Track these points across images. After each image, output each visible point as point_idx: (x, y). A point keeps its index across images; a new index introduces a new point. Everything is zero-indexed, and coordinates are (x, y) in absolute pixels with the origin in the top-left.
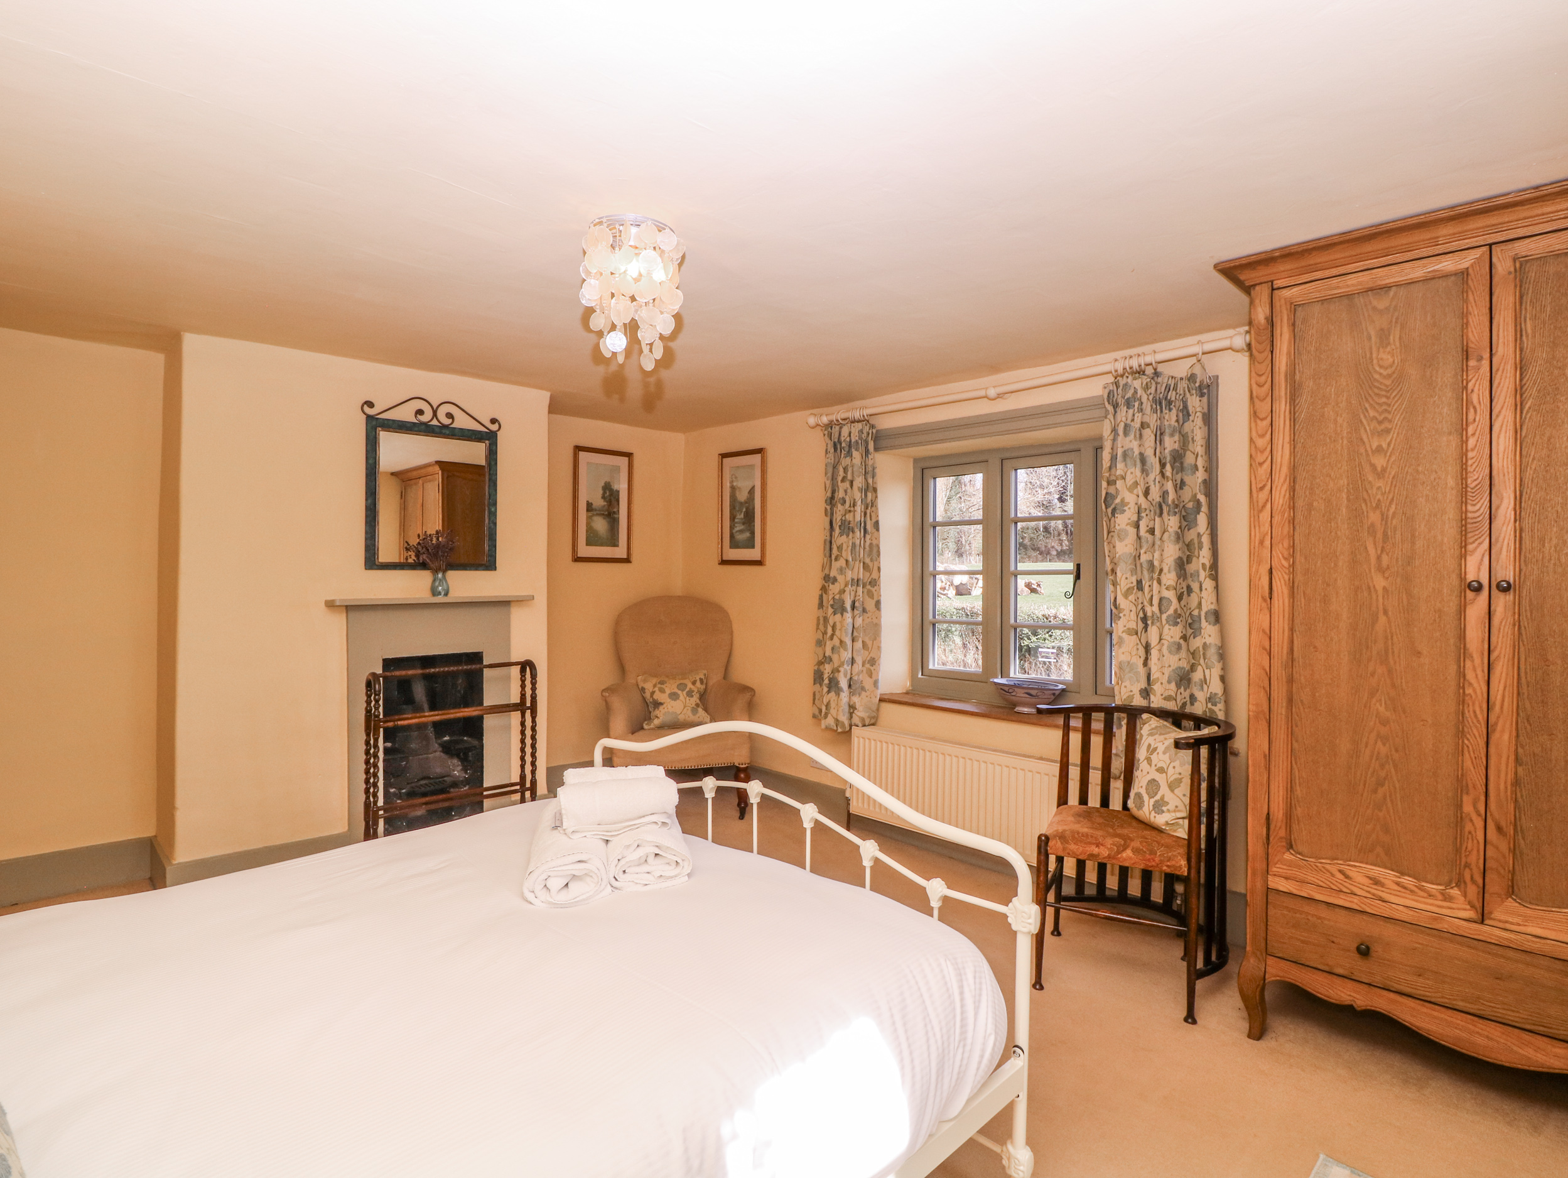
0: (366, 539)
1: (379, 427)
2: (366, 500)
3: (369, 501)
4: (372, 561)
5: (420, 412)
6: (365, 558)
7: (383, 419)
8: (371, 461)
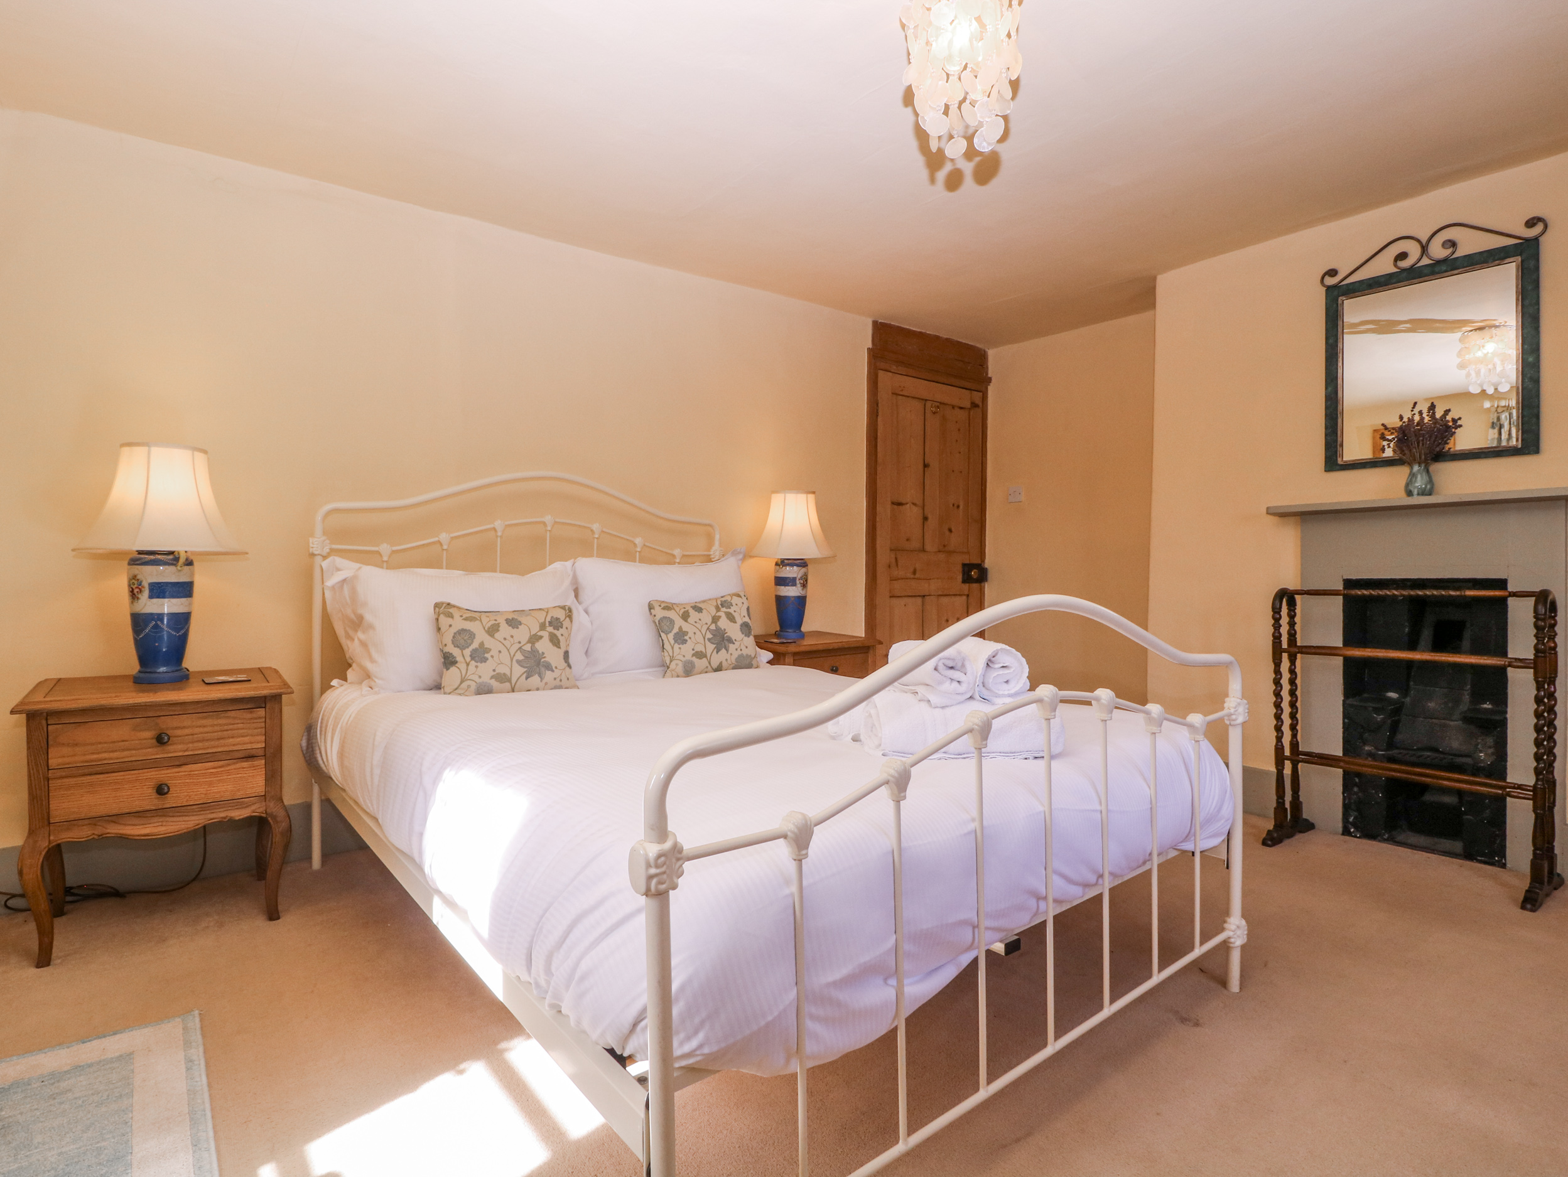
0: (1326, 435)
1: (1343, 295)
2: (1326, 388)
3: (1330, 389)
4: (1333, 461)
5: (1403, 256)
6: (1326, 457)
7: (1347, 284)
8: (1331, 341)
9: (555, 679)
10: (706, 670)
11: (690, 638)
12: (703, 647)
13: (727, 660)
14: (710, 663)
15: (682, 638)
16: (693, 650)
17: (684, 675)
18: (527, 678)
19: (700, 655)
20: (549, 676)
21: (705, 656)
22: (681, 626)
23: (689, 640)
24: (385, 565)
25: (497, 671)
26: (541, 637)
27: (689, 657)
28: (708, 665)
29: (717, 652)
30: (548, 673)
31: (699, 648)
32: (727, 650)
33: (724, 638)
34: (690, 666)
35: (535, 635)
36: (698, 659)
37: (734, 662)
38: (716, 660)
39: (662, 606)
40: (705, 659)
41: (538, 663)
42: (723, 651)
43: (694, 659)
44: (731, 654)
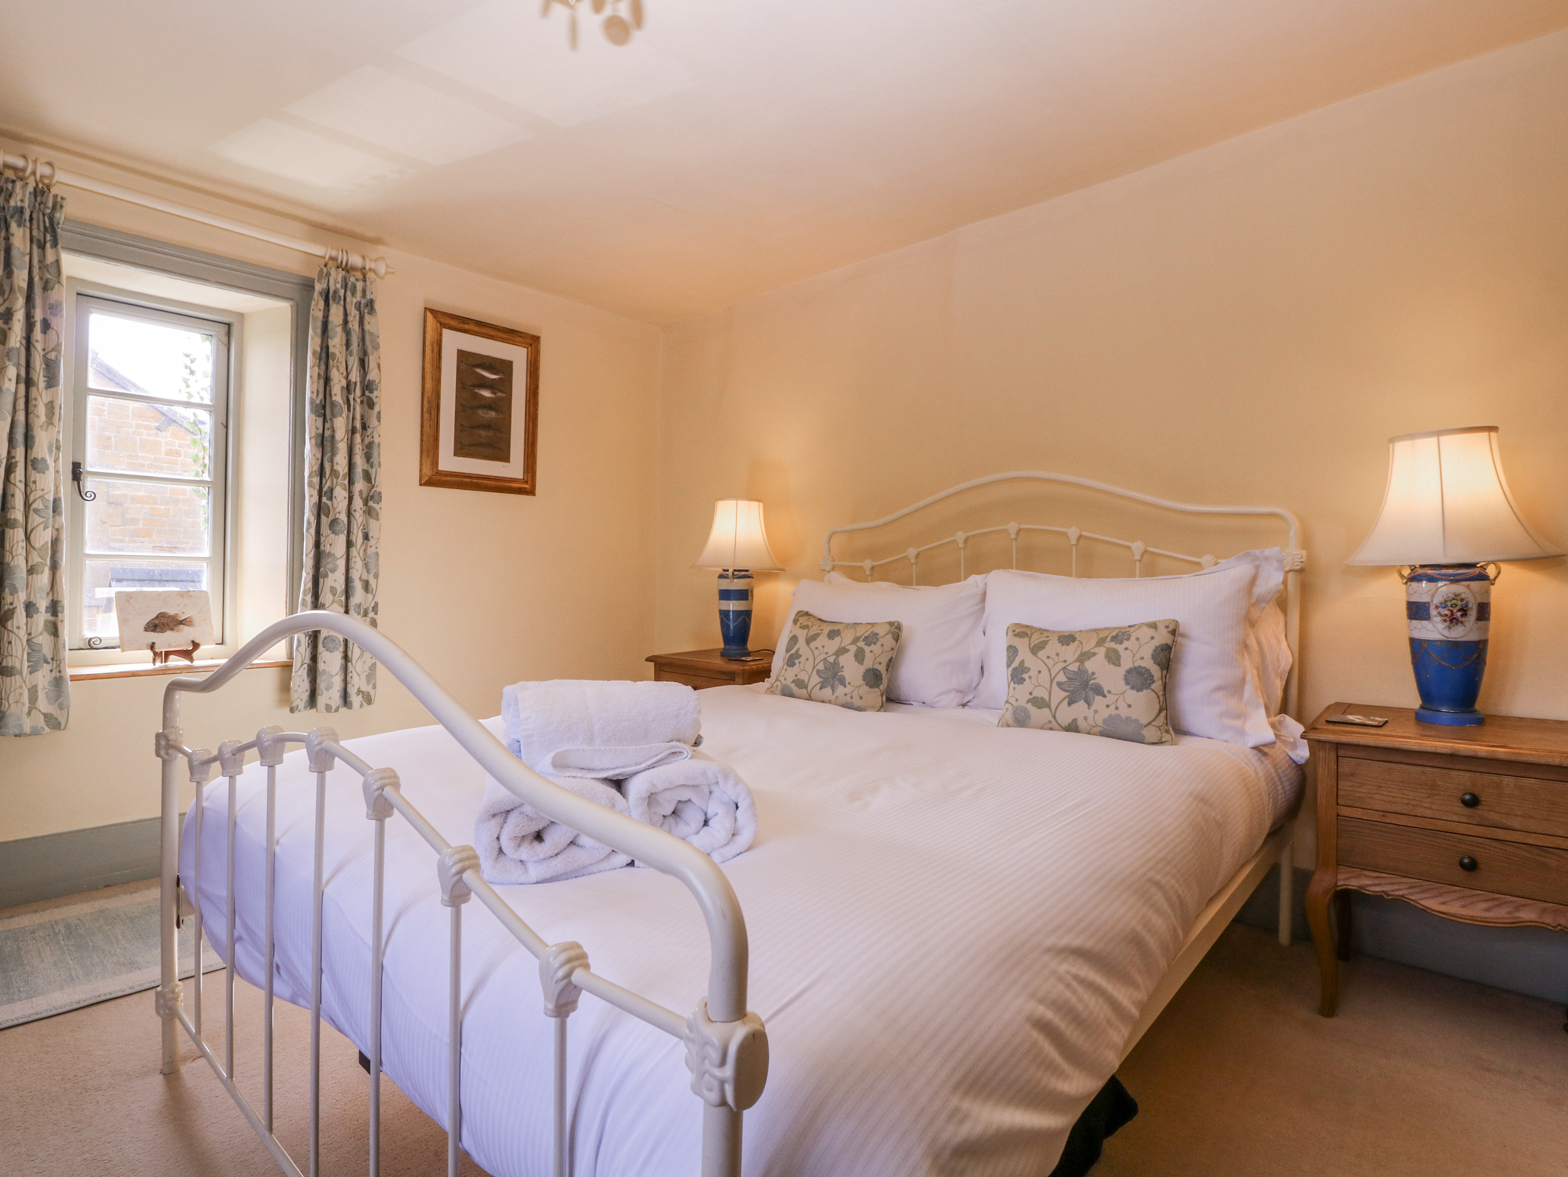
9: (846, 695)
10: (1048, 725)
11: (1030, 677)
12: (1047, 693)
13: (1086, 718)
14: (1054, 717)
15: (1020, 676)
16: (1031, 693)
17: (1015, 725)
18: (820, 689)
19: (1039, 703)
20: (840, 690)
21: (1049, 706)
22: (1023, 660)
23: (1028, 680)
24: (869, 578)
25: (798, 677)
26: (848, 651)
27: (1022, 702)
28: (1052, 719)
29: (1069, 704)
30: (841, 687)
31: (1040, 693)
32: (1089, 704)
33: (1087, 685)
34: (1023, 714)
35: (843, 648)
36: (1035, 708)
37: (1101, 724)
38: (1066, 714)
39: (1016, 632)
40: (1046, 710)
41: (835, 675)
42: (1082, 704)
43: (1029, 706)
44: (1096, 712)
